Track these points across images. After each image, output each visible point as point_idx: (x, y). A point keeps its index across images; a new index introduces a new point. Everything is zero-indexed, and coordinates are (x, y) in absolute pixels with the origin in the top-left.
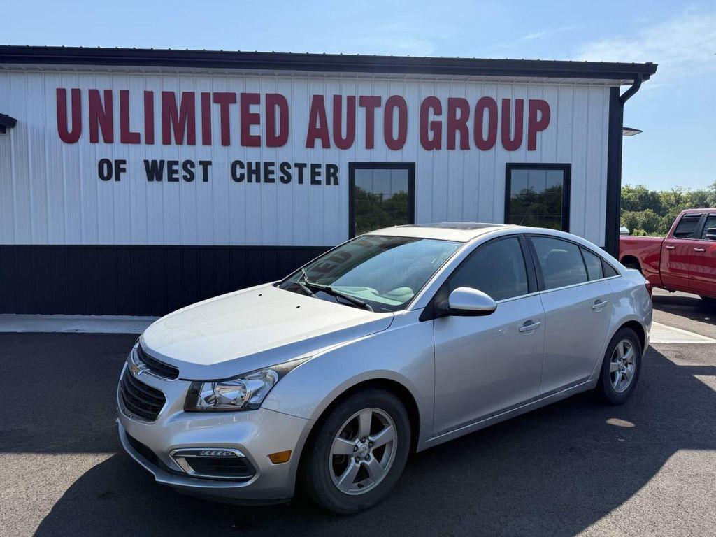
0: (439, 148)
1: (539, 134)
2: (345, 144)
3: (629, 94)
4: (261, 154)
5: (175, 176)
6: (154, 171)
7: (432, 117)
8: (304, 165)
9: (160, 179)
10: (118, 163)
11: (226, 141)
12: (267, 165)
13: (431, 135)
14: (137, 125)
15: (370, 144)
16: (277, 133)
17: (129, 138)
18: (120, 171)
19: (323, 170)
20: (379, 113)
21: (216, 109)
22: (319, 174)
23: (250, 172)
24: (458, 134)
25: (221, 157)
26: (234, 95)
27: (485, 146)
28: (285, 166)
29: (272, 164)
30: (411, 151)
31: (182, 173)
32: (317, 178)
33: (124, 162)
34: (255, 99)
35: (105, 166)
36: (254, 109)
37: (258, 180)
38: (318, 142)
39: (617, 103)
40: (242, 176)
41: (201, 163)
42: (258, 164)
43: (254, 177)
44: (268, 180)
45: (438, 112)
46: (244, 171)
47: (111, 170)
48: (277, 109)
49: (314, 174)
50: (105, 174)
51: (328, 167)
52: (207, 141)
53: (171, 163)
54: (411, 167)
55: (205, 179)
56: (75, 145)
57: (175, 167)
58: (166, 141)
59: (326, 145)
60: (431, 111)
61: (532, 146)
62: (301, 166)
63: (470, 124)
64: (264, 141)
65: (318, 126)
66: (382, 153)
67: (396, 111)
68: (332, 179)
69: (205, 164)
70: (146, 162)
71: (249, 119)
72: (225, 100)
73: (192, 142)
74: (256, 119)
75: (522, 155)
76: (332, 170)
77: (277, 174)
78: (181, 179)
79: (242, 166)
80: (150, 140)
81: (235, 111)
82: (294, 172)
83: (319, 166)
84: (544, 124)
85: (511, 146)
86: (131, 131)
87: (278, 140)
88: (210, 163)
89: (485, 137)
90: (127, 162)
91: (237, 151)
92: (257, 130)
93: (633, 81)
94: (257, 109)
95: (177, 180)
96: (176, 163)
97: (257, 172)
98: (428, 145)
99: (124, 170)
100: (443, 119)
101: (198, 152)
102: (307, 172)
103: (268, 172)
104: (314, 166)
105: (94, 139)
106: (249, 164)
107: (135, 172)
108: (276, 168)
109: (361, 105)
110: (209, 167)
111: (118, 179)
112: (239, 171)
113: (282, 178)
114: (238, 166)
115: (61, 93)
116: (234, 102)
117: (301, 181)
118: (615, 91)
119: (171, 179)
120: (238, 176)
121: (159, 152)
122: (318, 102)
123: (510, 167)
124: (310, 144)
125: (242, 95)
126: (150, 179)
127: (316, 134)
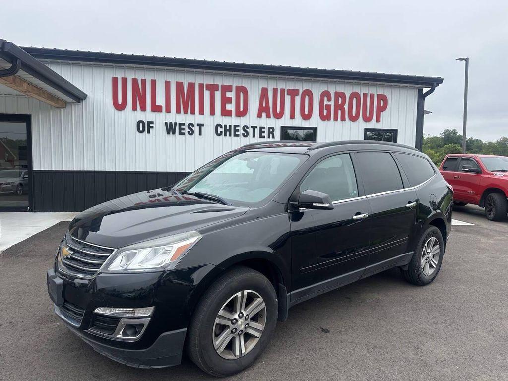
0: (329, 119)
1: (381, 113)
2: (278, 116)
3: (428, 93)
4: (232, 121)
5: (182, 132)
6: (170, 129)
7: (326, 102)
8: (256, 127)
9: (174, 133)
10: (149, 123)
11: (212, 112)
12: (236, 126)
13: (325, 112)
14: (161, 101)
15: (292, 116)
16: (242, 109)
17: (156, 109)
18: (150, 128)
19: (266, 130)
20: (298, 99)
21: (207, 94)
22: (264, 132)
23: (226, 130)
24: (340, 112)
25: (210, 122)
26: (218, 86)
27: (354, 119)
28: (245, 127)
29: (238, 126)
30: (315, 121)
31: (187, 130)
32: (263, 135)
33: (152, 122)
34: (229, 89)
35: (141, 124)
36: (228, 95)
37: (230, 135)
38: (264, 115)
39: (421, 97)
40: (221, 132)
41: (198, 124)
42: (230, 126)
43: (228, 133)
44: (236, 135)
45: (329, 100)
46: (223, 130)
47: (144, 127)
48: (242, 95)
49: (261, 132)
50: (141, 129)
51: (269, 128)
52: (202, 112)
53: (181, 124)
54: (315, 129)
55: (200, 134)
56: (123, 112)
57: (182, 127)
58: (178, 111)
59: (268, 116)
60: (326, 98)
61: (378, 120)
62: (254, 128)
63: (346, 107)
64: (234, 113)
65: (264, 105)
66: (298, 122)
67: (307, 98)
68: (271, 135)
69: (201, 125)
70: (166, 123)
71: (226, 100)
72: (213, 88)
73: (193, 112)
74: (229, 100)
75: (373, 125)
76: (271, 131)
77: (241, 132)
78: (186, 134)
79: (221, 127)
80: (168, 110)
81: (218, 95)
82: (250, 131)
83: (264, 128)
84: (384, 108)
85: (367, 119)
86: (157, 104)
87: (241, 113)
88: (203, 125)
89: (354, 114)
90: (154, 122)
91: (219, 118)
92: (230, 107)
93: (431, 87)
94: (231, 95)
95: (184, 134)
96: (184, 124)
97: (230, 130)
98: (324, 118)
99: (152, 127)
100: (332, 103)
101: (196, 119)
102: (257, 131)
103: (236, 131)
104: (261, 128)
105: (134, 108)
106: (225, 126)
107: (159, 128)
108: (240, 129)
109: (288, 94)
110: (203, 127)
111: (149, 132)
112: (220, 130)
113: (243, 134)
114: (219, 127)
115: (115, 80)
116: (218, 90)
117: (254, 136)
118: (420, 91)
119: (180, 134)
120: (219, 133)
121: (173, 117)
122: (264, 92)
123: (366, 130)
124: (260, 115)
125: (223, 86)
126: (168, 133)
127: (263, 110)
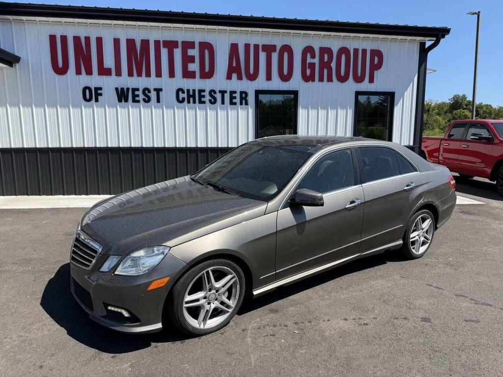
0: (313, 80)
1: (376, 72)
2: (253, 77)
3: (432, 47)
4: (196, 84)
5: (137, 99)
6: (122, 95)
7: (309, 60)
8: (226, 92)
9: (126, 101)
10: (97, 89)
11: (172, 74)
12: (201, 91)
13: (308, 72)
14: (109, 61)
15: (269, 77)
16: (207, 69)
17: (104, 72)
18: (98, 95)
19: (238, 95)
20: (275, 56)
21: (164, 52)
22: (235, 98)
23: (189, 96)
24: (325, 71)
25: (169, 85)
26: (177, 42)
27: (343, 79)
28: (212, 92)
29: (204, 91)
30: (296, 82)
31: (142, 97)
32: (234, 101)
33: (101, 89)
34: (191, 45)
35: (87, 91)
36: (191, 52)
37: (194, 102)
38: (234, 76)
39: (424, 52)
40: (184, 99)
41: (155, 90)
42: (194, 91)
43: (191, 99)
44: (201, 102)
45: (313, 56)
46: (185, 95)
47: (91, 95)
48: (207, 52)
49: (232, 98)
50: (88, 97)
51: (241, 93)
52: (159, 74)
53: (134, 90)
54: (296, 93)
55: (158, 101)
56: (64, 76)
57: (137, 93)
58: (130, 74)
59: (240, 78)
60: (309, 55)
61: (371, 80)
62: (223, 93)
63: (333, 65)
64: (198, 75)
65: (234, 65)
66: (276, 84)
67: (286, 55)
68: (244, 101)
69: (158, 91)
70: (117, 89)
71: (187, 60)
72: (171, 45)
73: (148, 75)
74: (192, 59)
75: (365, 86)
76: (244, 95)
77: (207, 98)
78: (142, 101)
79: (183, 92)
80: (119, 73)
81: (178, 53)
82: (218, 96)
83: (235, 92)
84: (379, 66)
85: (359, 79)
86: (105, 67)
87: (207, 74)
88: (161, 90)
89: (343, 73)
90: (103, 89)
91: (180, 81)
92: (194, 67)
93: (435, 39)
94: (194, 52)
95: (139, 101)
96: (138, 90)
97: (194, 96)
98: (307, 78)
99: (101, 94)
100: (316, 61)
101: (152, 82)
102: (227, 97)
103: (201, 96)
104: (232, 93)
105: (78, 72)
106: (188, 91)
107: (109, 94)
108: (207, 94)
109: (263, 51)
110: (161, 93)
111: (97, 100)
112: (181, 95)
113: (210, 101)
114: (180, 92)
115: (52, 38)
116: (177, 47)
117: (223, 103)
118: (422, 44)
119: (134, 101)
120: (181, 99)
121: (126, 81)
122: (234, 48)
123: (358, 94)
124: (229, 77)
125: (183, 42)
126: (120, 101)
127: (233, 70)
